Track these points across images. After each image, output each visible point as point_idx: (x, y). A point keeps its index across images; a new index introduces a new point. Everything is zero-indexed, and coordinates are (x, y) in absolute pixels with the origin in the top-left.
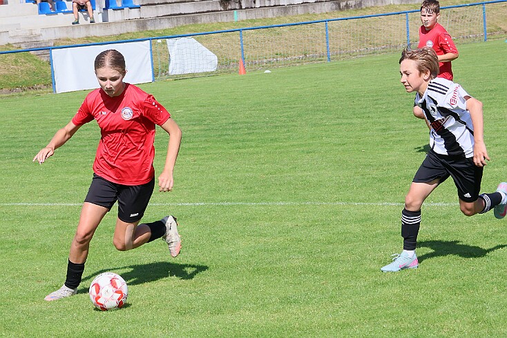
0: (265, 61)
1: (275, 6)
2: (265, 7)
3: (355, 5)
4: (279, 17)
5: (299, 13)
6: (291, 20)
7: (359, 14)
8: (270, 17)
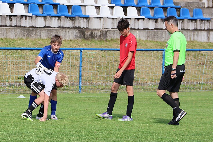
0: (7, 84)
1: (16, 26)
2: (6, 26)
3: (100, 36)
4: (21, 39)
5: (43, 37)
6: (34, 43)
7: (104, 45)
8: (12, 38)
